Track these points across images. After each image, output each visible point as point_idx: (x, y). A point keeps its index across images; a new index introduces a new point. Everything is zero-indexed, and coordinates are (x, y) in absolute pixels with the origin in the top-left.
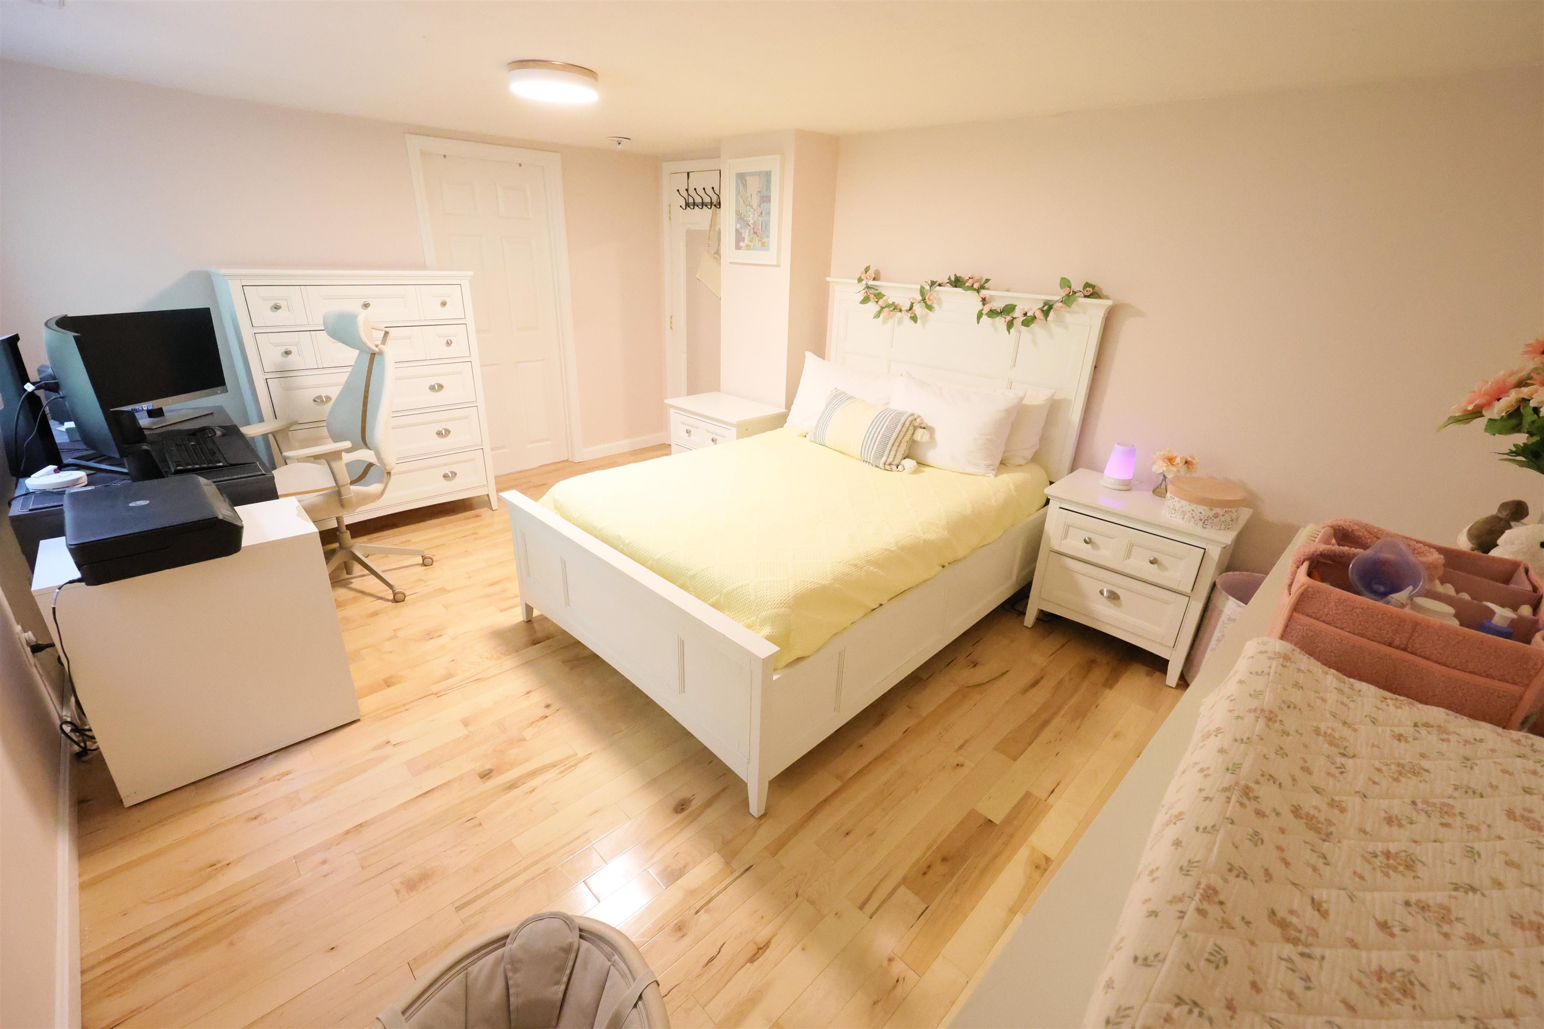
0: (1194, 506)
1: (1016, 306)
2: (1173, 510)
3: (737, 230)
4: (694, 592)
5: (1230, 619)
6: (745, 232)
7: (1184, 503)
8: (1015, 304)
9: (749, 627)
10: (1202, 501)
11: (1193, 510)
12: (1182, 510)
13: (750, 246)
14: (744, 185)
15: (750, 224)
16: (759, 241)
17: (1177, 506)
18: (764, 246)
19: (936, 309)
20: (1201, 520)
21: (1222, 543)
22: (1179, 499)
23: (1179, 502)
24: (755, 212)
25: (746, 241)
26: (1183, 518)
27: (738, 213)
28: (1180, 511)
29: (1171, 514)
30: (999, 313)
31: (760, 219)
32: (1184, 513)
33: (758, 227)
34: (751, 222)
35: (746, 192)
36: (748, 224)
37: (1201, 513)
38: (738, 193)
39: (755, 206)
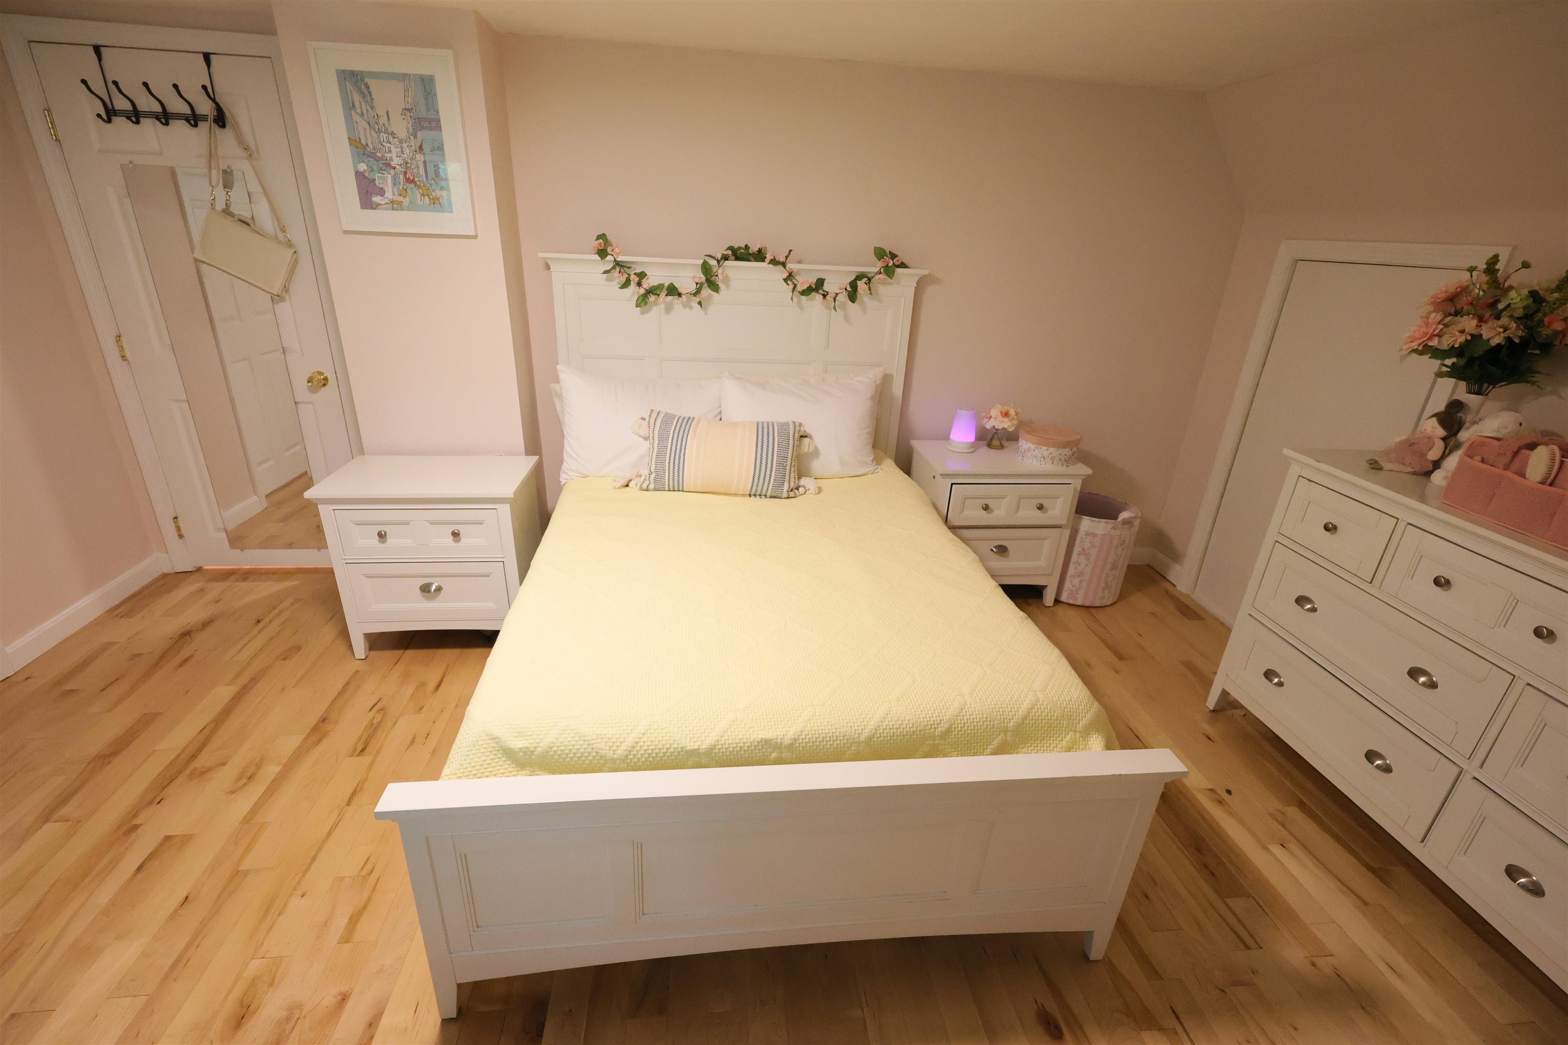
0: (1061, 451)
1: (825, 279)
2: (1042, 459)
3: (359, 175)
4: (955, 751)
5: (1087, 534)
6: (384, 180)
7: (1051, 450)
8: (823, 278)
9: (1069, 750)
10: (1064, 445)
11: (1060, 454)
12: (1051, 456)
13: (400, 203)
14: (363, 93)
15: (393, 164)
16: (423, 195)
17: (1046, 454)
18: (436, 203)
19: (722, 289)
20: (1066, 461)
21: (1082, 475)
22: (1046, 448)
23: (1047, 450)
24: (404, 145)
25: (389, 194)
26: (1053, 463)
27: (354, 142)
28: (1049, 458)
29: (1040, 462)
30: (814, 290)
31: (420, 157)
32: (1053, 459)
33: (415, 170)
34: (396, 161)
35: (372, 108)
36: (388, 165)
37: (1066, 455)
38: (349, 107)
39: (402, 133)
